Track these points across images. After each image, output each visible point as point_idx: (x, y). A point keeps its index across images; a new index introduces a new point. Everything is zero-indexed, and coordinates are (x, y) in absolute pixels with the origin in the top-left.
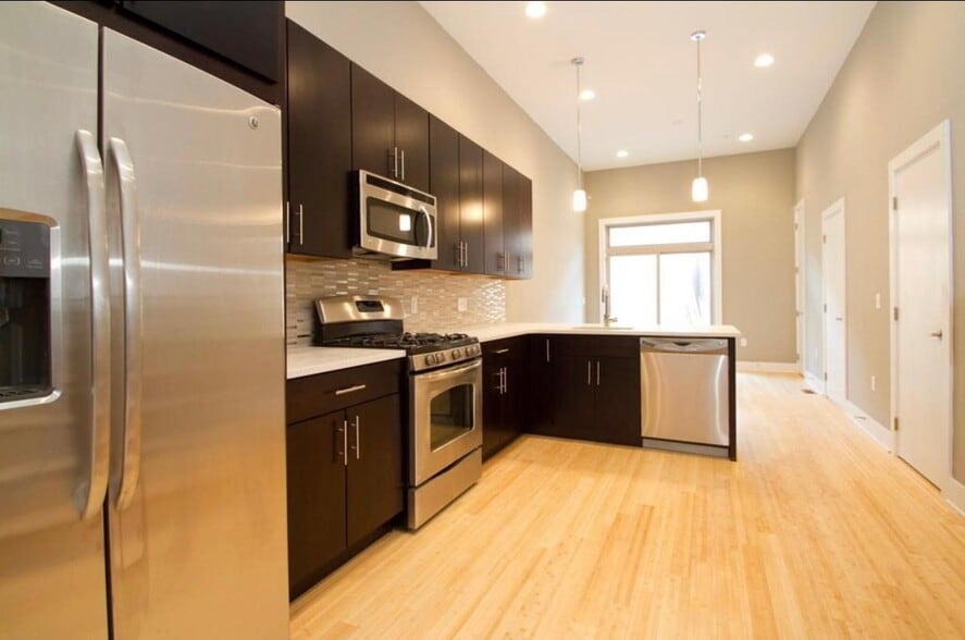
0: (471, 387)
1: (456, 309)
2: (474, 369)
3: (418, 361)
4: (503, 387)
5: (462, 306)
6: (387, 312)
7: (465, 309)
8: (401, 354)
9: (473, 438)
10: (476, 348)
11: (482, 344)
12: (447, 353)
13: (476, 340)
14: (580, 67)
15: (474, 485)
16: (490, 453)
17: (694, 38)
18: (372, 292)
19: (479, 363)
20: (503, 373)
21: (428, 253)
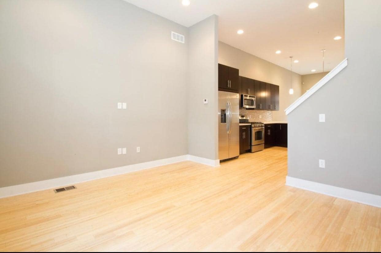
0: (262, 132)
1: (259, 118)
2: (262, 128)
3: (253, 126)
4: (269, 134)
5: (260, 117)
6: (244, 118)
7: (261, 118)
8: (250, 124)
9: (262, 141)
10: (263, 125)
11: (265, 124)
12: (258, 125)
13: (263, 123)
14: (292, 58)
15: (262, 150)
16: (266, 148)
17: (322, 51)
18: (243, 114)
19: (264, 127)
20: (269, 131)
21: (254, 107)
